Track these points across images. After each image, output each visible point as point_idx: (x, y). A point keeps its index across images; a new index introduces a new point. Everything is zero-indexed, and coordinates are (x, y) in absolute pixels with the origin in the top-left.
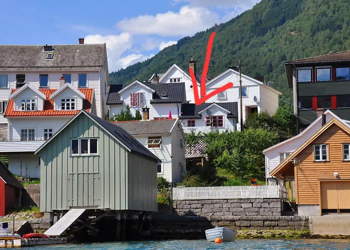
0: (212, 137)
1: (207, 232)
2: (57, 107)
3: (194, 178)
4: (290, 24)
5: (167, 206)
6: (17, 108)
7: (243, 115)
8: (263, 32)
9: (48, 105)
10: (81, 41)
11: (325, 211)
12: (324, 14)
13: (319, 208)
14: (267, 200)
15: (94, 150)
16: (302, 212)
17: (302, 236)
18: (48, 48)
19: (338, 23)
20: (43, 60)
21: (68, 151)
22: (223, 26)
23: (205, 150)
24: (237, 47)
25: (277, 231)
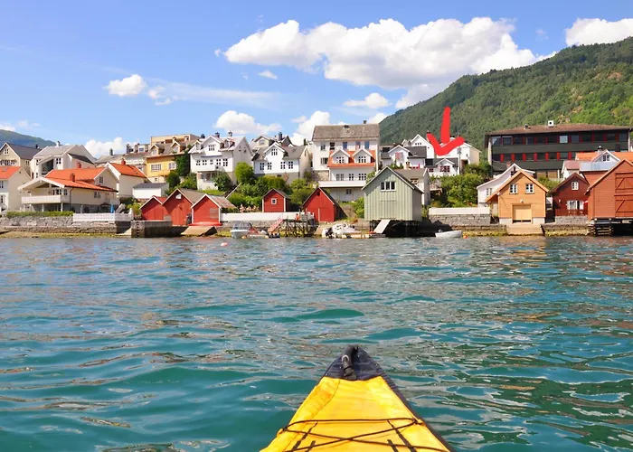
0: (444, 179)
1: (436, 234)
2: (356, 161)
3: (436, 203)
4: (468, 101)
5: (426, 219)
6: (334, 162)
7: (460, 164)
8: (451, 106)
9: (351, 160)
10: (365, 122)
11: (514, 221)
12: (489, 96)
13: (511, 220)
14: (482, 215)
15: (393, 188)
16: (502, 222)
17: (503, 235)
18: (346, 127)
19: (498, 101)
20: (344, 134)
21: (379, 187)
22: (425, 102)
23: (440, 186)
24: (434, 116)
25: (489, 232)
